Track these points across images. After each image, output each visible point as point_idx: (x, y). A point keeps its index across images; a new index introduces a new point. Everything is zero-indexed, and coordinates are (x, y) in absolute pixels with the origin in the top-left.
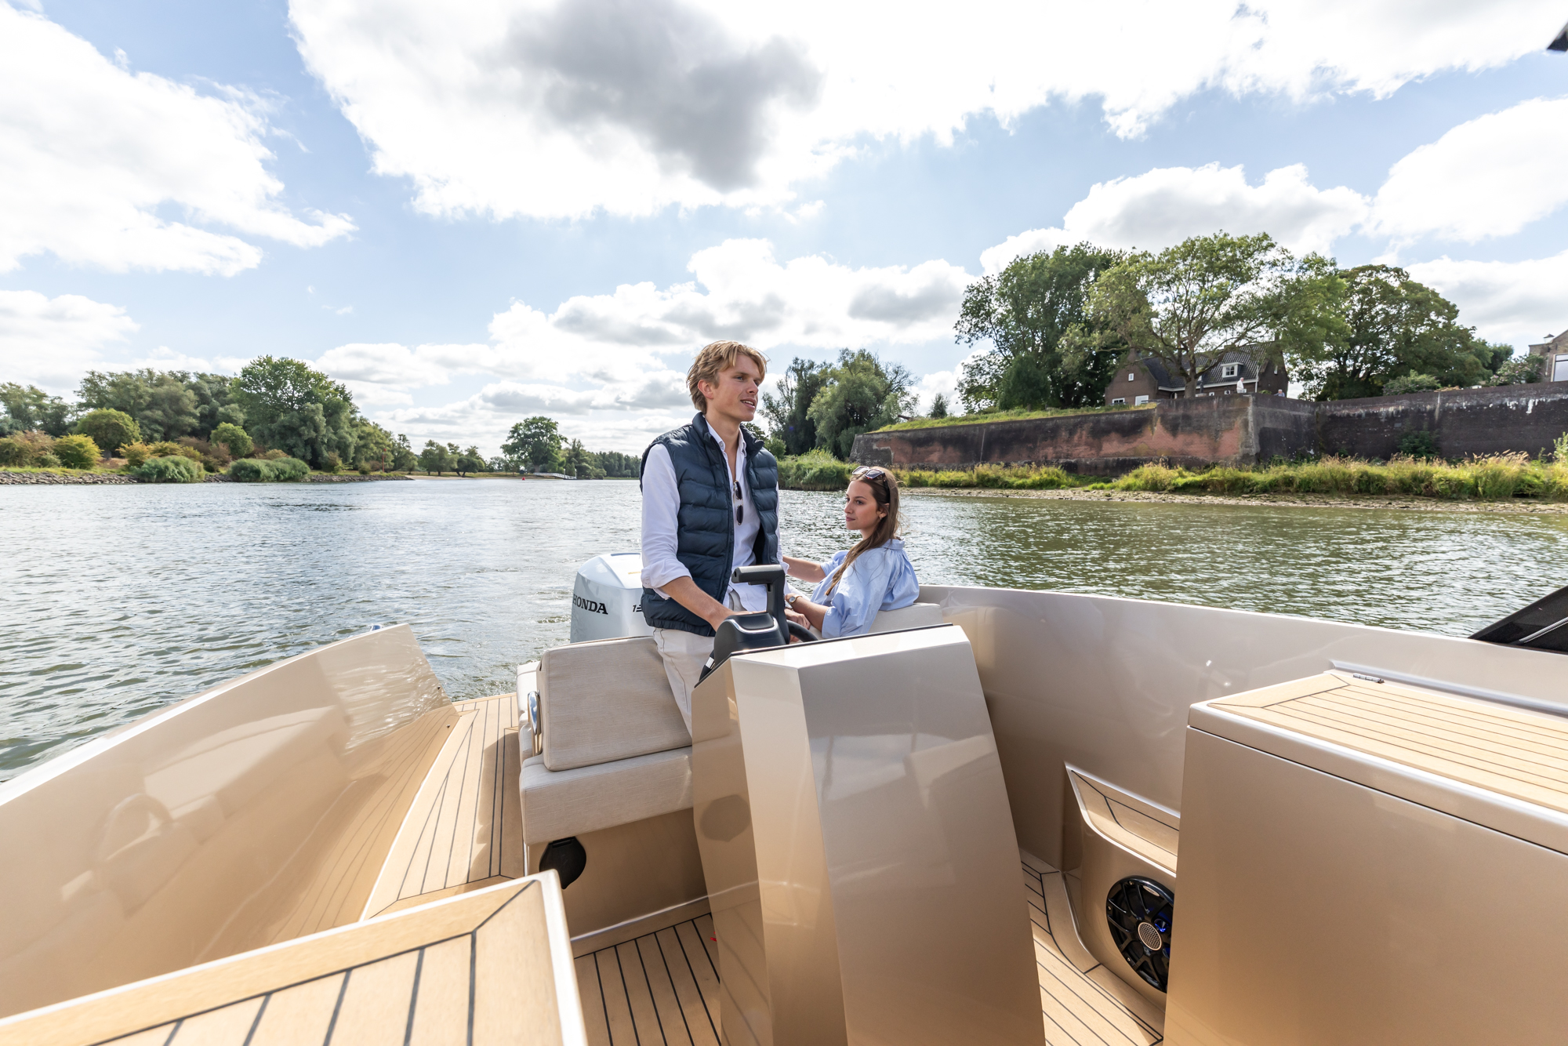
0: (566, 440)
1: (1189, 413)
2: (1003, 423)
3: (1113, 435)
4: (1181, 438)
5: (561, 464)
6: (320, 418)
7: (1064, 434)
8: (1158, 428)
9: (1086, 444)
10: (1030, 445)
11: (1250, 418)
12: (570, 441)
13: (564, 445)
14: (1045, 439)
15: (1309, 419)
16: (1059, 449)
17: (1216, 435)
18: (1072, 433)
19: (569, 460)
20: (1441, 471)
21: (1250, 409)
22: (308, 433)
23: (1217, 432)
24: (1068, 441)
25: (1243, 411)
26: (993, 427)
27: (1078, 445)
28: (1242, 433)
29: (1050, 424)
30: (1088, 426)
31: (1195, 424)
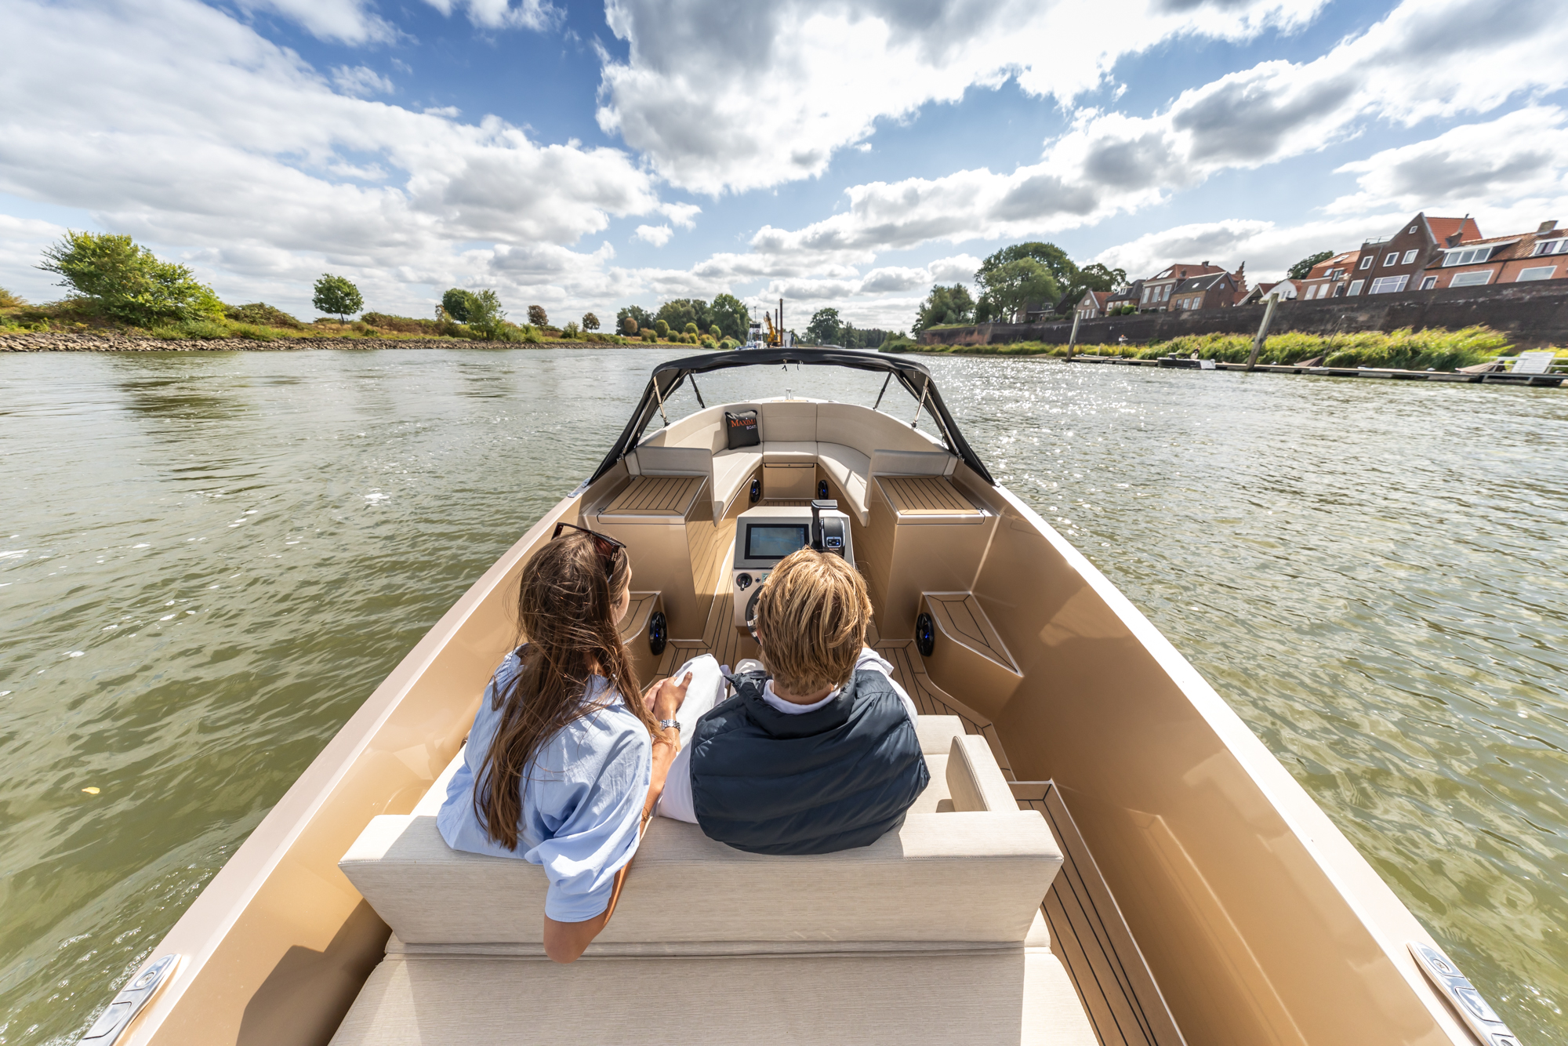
0: (842, 322)
3: (969, 334)
4: (979, 336)
5: (838, 339)
6: (739, 321)
8: (977, 333)
12: (845, 323)
13: (841, 326)
19: (843, 336)
22: (735, 328)
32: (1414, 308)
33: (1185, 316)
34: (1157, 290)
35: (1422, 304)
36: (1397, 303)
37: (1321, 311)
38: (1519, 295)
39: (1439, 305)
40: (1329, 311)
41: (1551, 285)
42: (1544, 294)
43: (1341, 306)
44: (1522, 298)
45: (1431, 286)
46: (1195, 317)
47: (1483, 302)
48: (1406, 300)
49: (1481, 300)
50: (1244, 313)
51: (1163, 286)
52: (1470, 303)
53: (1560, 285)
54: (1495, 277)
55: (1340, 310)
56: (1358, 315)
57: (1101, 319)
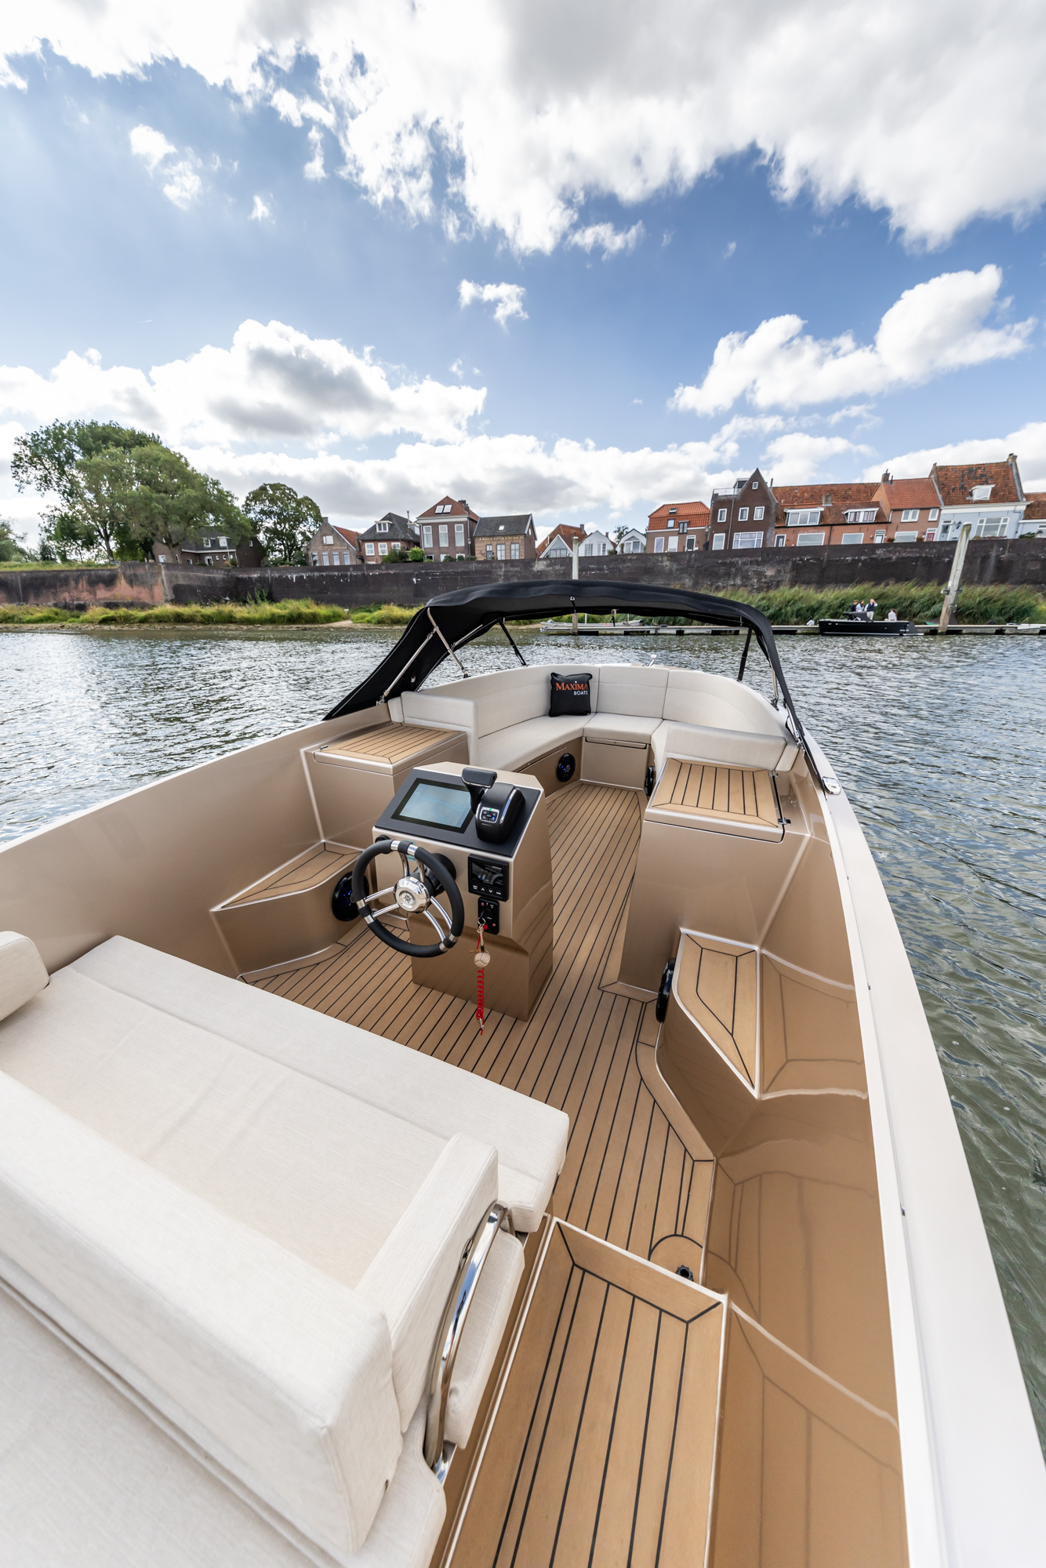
1: (136, 572)
2: (31, 572)
3: (101, 585)
4: (135, 588)
7: (72, 583)
8: (123, 581)
9: (87, 591)
10: (53, 590)
11: (164, 579)
14: (62, 586)
15: (224, 579)
16: (72, 594)
17: (151, 589)
18: (77, 582)
20: (241, 611)
21: (163, 572)
23: (151, 586)
24: (76, 588)
25: (159, 573)
26: (24, 575)
27: (82, 592)
28: (162, 587)
29: (62, 575)
30: (85, 578)
31: (140, 580)
32: (813, 564)
33: (539, 566)
34: (443, 530)
35: (819, 560)
36: (798, 558)
37: (724, 564)
38: (888, 555)
39: (832, 561)
40: (732, 564)
41: (906, 548)
42: (904, 555)
43: (745, 559)
44: (890, 558)
45: (782, 544)
46: (557, 567)
47: (865, 560)
48: (805, 556)
49: (863, 558)
50: (629, 564)
51: (451, 526)
52: (856, 560)
53: (911, 548)
54: (827, 540)
55: (745, 564)
56: (765, 569)
57: (355, 567)
